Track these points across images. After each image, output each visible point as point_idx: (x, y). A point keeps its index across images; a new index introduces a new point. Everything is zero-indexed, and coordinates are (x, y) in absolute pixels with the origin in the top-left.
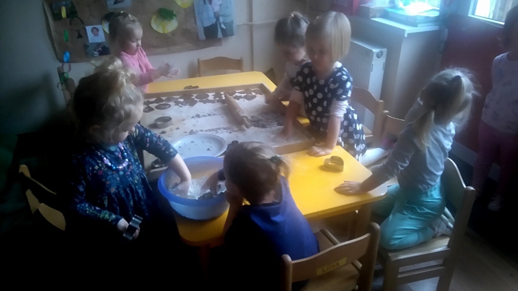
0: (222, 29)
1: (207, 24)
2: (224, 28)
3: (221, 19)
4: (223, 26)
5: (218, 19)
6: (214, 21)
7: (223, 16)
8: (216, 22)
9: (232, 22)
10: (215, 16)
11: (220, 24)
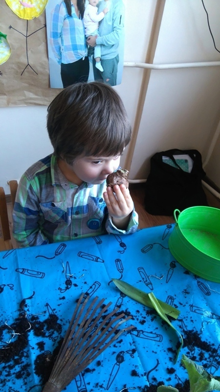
0: (96, 71)
1: (70, 58)
2: (101, 70)
3: (98, 52)
4: (99, 66)
5: (91, 51)
6: (83, 53)
7: (102, 45)
8: (87, 58)
9: (117, 59)
10: (86, 44)
11: (94, 62)
